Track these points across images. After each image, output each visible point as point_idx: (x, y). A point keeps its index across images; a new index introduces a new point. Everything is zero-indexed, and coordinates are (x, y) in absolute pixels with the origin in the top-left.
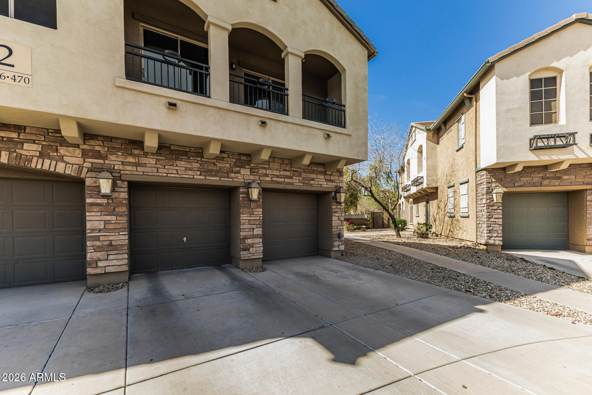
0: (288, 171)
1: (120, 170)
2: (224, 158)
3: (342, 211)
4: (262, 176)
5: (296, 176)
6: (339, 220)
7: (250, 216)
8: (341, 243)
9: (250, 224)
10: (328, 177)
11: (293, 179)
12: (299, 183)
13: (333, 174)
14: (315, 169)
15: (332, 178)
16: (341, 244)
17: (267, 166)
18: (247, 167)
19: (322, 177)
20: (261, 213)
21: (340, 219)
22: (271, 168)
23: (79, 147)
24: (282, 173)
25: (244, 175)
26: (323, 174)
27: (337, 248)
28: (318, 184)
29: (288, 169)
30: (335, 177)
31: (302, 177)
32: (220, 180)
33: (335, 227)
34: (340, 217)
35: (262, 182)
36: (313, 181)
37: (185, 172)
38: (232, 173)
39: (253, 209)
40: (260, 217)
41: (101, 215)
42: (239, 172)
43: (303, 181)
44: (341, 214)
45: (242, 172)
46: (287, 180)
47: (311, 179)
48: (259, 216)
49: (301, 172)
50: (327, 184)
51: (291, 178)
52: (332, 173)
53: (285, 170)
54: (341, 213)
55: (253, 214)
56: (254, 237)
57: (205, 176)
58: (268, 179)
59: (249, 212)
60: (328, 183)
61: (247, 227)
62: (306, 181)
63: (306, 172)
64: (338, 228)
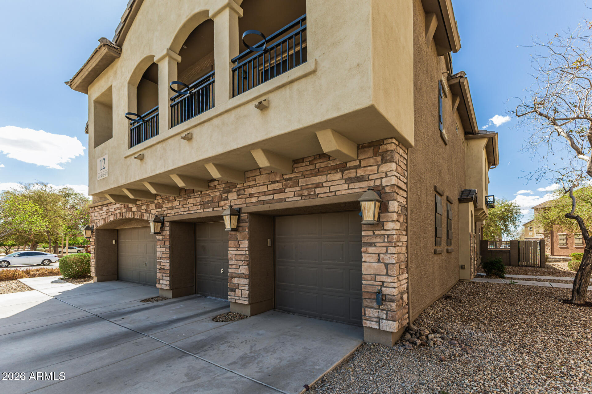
0: (278, 182)
1: (166, 214)
2: (215, 186)
3: (388, 242)
4: (248, 198)
5: (290, 187)
6: (379, 261)
7: (237, 250)
8: (387, 314)
9: (237, 259)
10: (352, 174)
11: (285, 192)
12: (294, 196)
13: (363, 163)
14: (323, 165)
15: (360, 172)
16: (384, 316)
17: (252, 183)
18: (234, 190)
19: (338, 176)
20: (247, 246)
21: (383, 259)
22: (257, 184)
23: (154, 203)
24: (271, 187)
25: (231, 200)
26: (338, 170)
27: (374, 323)
28: (330, 192)
29: (278, 179)
30: (369, 168)
31: (299, 186)
32: (213, 210)
33: (369, 277)
34: (381, 256)
35: (248, 205)
36: (318, 188)
37: (193, 208)
38: (222, 201)
39: (240, 241)
40: (246, 251)
41: (160, 248)
42: (226, 198)
43: (301, 192)
44: (385, 248)
45: (229, 198)
46: (277, 197)
47: (314, 186)
48: (244, 249)
49: (298, 178)
50: (348, 189)
51: (282, 191)
52: (360, 162)
53: (273, 182)
54: (387, 247)
55: (239, 247)
56: (240, 276)
57: (203, 209)
58: (254, 200)
59: (235, 245)
60: (352, 185)
61: (234, 263)
62: (304, 191)
63: (306, 176)
64: (375, 280)
